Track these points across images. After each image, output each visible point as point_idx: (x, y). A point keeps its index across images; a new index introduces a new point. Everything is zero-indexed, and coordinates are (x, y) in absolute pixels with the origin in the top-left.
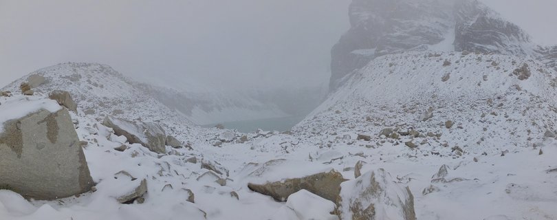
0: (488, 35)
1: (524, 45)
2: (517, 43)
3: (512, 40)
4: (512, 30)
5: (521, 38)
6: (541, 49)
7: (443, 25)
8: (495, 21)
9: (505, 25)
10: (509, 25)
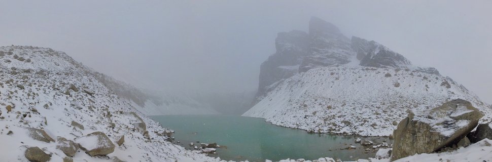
0: (387, 60)
1: (409, 67)
2: (404, 65)
3: (400, 63)
4: (400, 58)
5: (406, 63)
6: (421, 69)
7: (347, 53)
8: (390, 52)
9: (396, 55)
10: (398, 55)
